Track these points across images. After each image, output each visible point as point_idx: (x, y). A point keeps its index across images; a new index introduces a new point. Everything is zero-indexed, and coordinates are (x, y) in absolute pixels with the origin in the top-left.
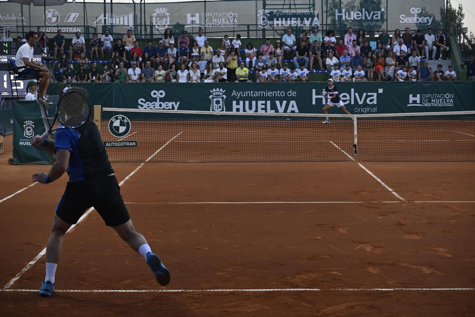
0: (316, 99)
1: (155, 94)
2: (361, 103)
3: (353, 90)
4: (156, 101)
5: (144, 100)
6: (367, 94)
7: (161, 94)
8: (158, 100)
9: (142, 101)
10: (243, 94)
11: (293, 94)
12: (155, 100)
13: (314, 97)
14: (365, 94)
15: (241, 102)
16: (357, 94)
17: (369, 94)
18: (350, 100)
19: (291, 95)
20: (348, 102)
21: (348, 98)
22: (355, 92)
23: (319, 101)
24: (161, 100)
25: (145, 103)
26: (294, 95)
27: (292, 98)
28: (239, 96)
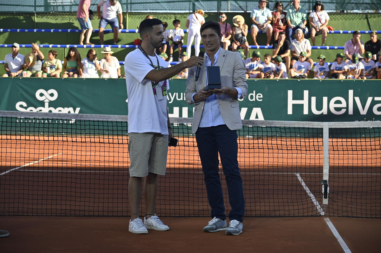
0: (294, 105)
1: (42, 95)
2: (363, 112)
3: (351, 92)
4: (44, 106)
5: (25, 105)
6: (373, 99)
7: (52, 95)
8: (47, 105)
9: (21, 106)
10: (179, 97)
11: (257, 97)
12: (42, 104)
13: (291, 102)
14: (370, 99)
15: (176, 110)
16: (357, 99)
17: (376, 99)
18: (347, 108)
19: (254, 99)
20: (344, 111)
21: (344, 105)
22: (355, 95)
23: (298, 108)
24: (51, 104)
25: (26, 108)
26: (259, 99)
27: (257, 104)
28: (172, 99)
